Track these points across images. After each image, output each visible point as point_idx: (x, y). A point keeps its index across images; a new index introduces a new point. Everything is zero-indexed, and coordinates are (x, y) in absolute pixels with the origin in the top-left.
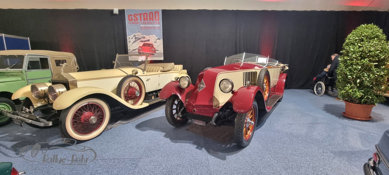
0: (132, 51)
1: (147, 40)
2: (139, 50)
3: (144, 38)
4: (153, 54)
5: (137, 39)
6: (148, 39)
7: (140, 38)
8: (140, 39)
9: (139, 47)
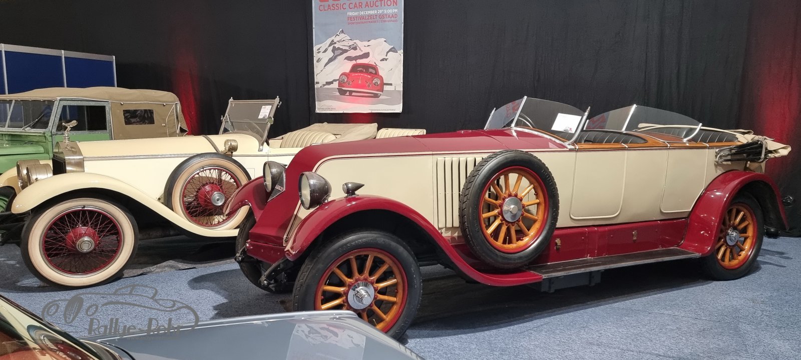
0: (324, 85)
1: (361, 53)
2: (340, 85)
3: (355, 49)
4: (376, 96)
5: (337, 52)
6: (365, 50)
7: (344, 48)
8: (346, 51)
9: (341, 75)
